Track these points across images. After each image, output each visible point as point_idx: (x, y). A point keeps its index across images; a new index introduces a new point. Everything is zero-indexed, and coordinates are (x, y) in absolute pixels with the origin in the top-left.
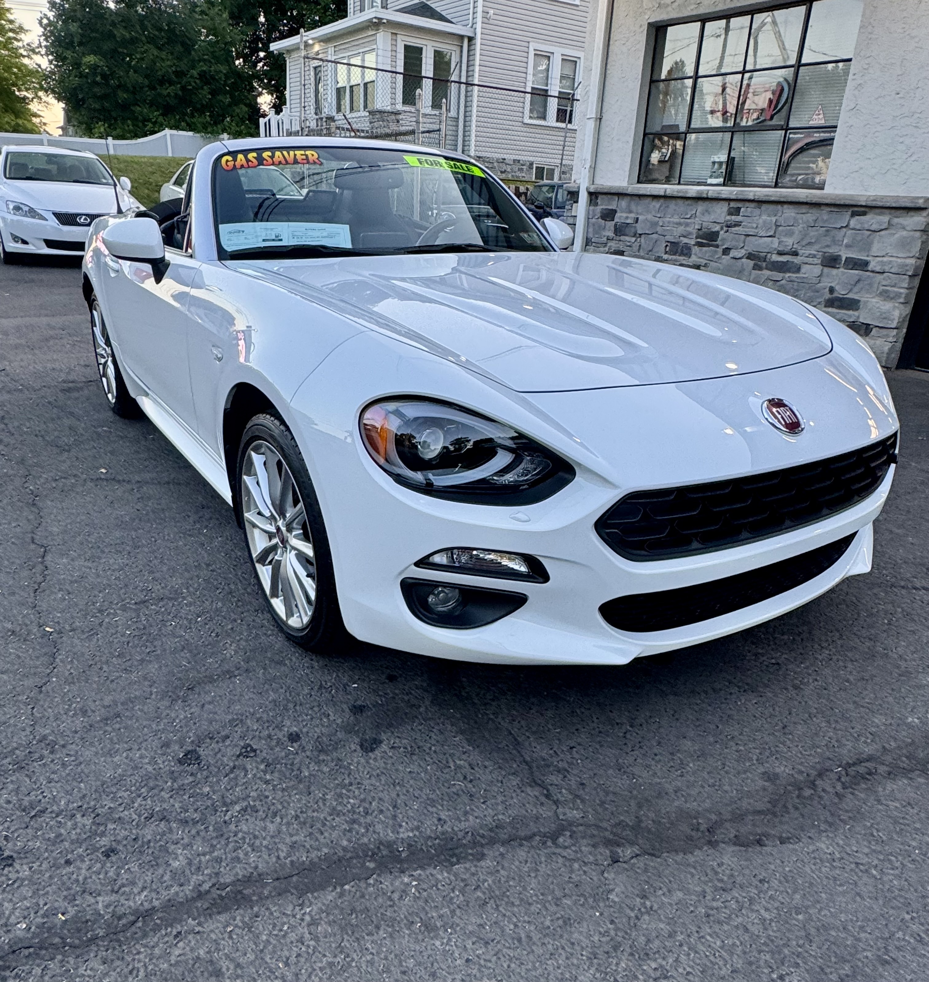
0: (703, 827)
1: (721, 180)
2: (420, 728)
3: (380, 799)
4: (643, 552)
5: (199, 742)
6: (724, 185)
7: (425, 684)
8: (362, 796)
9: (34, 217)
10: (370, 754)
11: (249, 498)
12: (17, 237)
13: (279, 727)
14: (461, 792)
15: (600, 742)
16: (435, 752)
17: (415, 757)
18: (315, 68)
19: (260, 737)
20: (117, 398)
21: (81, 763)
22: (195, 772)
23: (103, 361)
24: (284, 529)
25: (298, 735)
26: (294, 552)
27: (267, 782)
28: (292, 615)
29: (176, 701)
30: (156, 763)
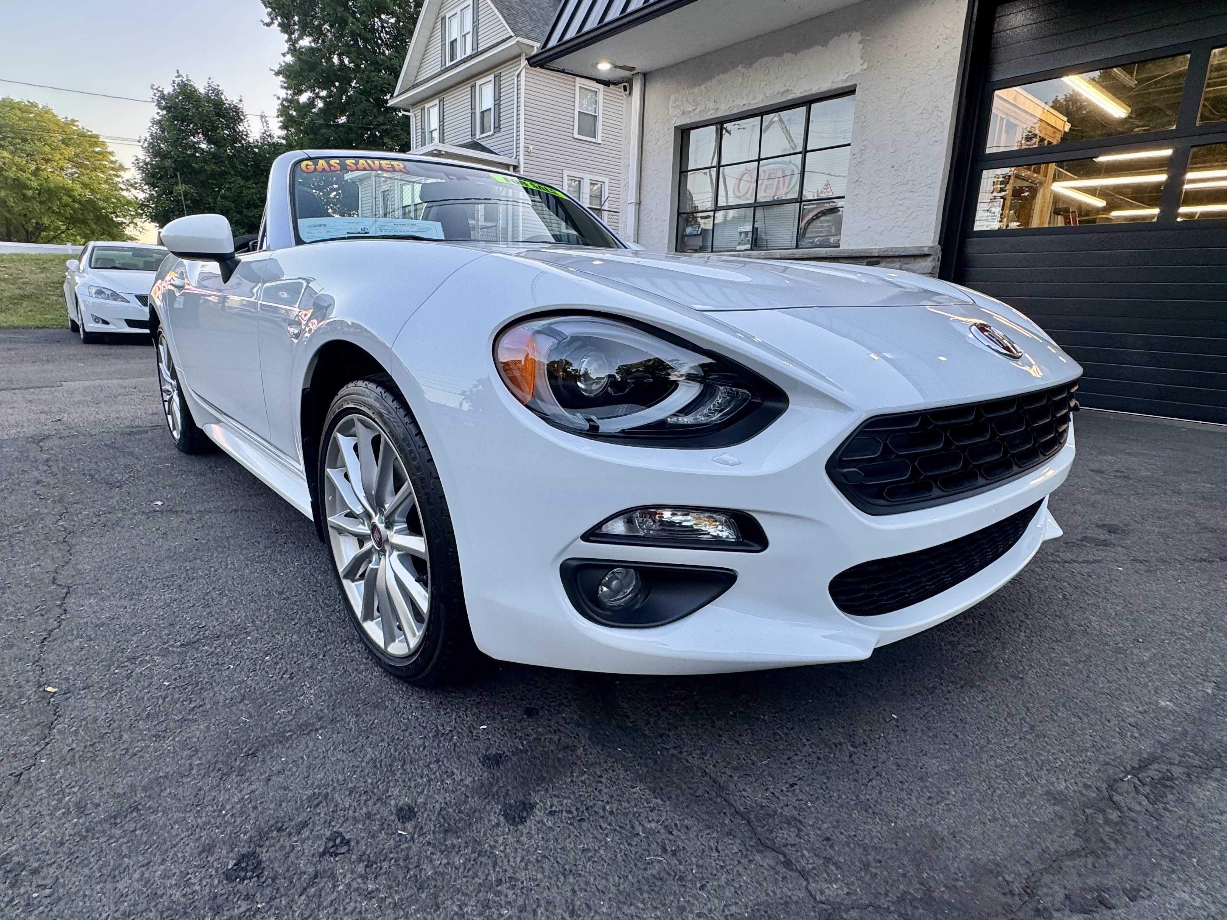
0: (1017, 888)
1: (748, 246)
2: (583, 778)
3: (548, 903)
4: (882, 502)
5: (262, 836)
6: (752, 249)
7: (576, 717)
8: (520, 901)
9: (115, 300)
10: (520, 827)
11: (334, 498)
12: (98, 318)
13: (382, 800)
14: (663, 874)
15: (824, 773)
16: (611, 813)
17: (585, 825)
18: (384, 192)
19: (355, 818)
20: (183, 433)
21: (60, 899)
22: (251, 892)
23: (167, 398)
24: (381, 526)
25: (411, 809)
26: (395, 553)
27: (369, 895)
28: (393, 640)
29: (228, 775)
30: (188, 884)
